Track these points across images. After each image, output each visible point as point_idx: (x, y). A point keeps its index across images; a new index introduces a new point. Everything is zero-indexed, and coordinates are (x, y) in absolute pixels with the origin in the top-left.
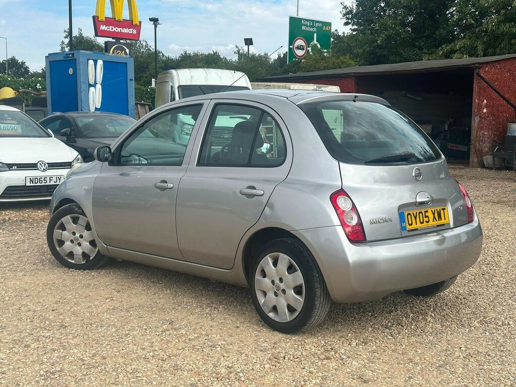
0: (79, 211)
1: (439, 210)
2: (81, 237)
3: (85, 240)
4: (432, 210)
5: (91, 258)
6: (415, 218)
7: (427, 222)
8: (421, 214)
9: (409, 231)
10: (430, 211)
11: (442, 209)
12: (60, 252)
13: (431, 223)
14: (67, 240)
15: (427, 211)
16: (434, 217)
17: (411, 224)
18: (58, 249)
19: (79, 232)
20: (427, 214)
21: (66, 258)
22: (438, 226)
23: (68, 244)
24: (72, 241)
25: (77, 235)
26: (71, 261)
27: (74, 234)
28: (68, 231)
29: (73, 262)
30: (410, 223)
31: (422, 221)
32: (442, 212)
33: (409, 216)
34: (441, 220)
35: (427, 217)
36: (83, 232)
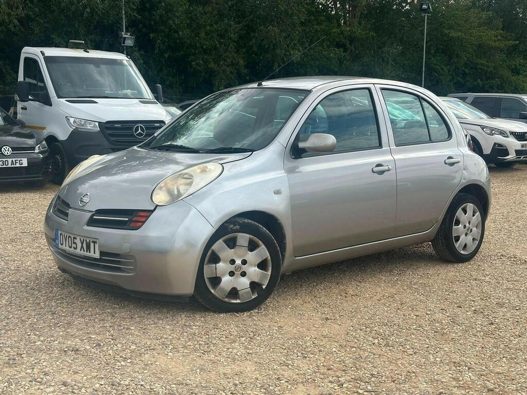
0: (235, 228)
2: (244, 262)
3: (251, 265)
5: (264, 287)
12: (217, 295)
14: (224, 275)
18: (212, 291)
19: (239, 257)
21: (226, 300)
23: (226, 279)
24: (232, 274)
25: (238, 262)
26: (235, 301)
27: (233, 262)
28: (225, 261)
29: (238, 301)
36: (246, 254)
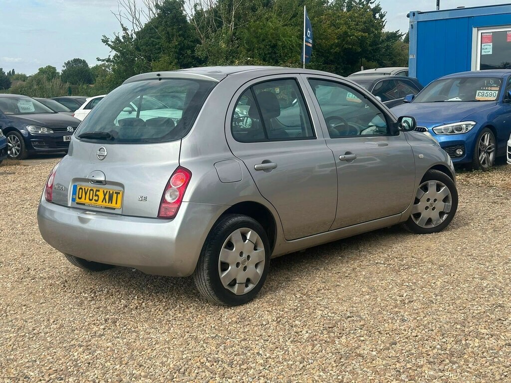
1: (111, 192)
4: (104, 191)
6: (86, 194)
7: (96, 200)
8: (92, 192)
9: (77, 203)
10: (101, 191)
11: (116, 193)
13: (100, 202)
15: (99, 191)
16: (104, 198)
17: (80, 198)
20: (98, 193)
22: (106, 208)
30: (80, 196)
31: (91, 198)
32: (115, 195)
33: (81, 190)
34: (111, 203)
35: (98, 196)
